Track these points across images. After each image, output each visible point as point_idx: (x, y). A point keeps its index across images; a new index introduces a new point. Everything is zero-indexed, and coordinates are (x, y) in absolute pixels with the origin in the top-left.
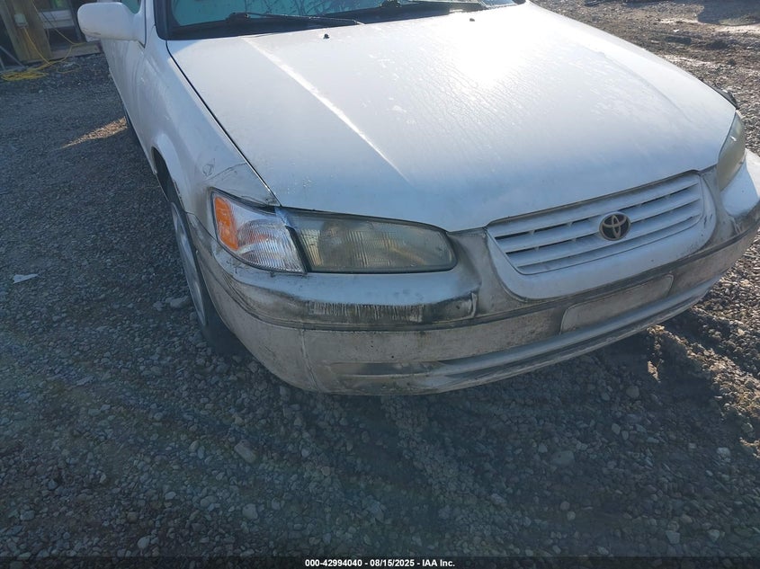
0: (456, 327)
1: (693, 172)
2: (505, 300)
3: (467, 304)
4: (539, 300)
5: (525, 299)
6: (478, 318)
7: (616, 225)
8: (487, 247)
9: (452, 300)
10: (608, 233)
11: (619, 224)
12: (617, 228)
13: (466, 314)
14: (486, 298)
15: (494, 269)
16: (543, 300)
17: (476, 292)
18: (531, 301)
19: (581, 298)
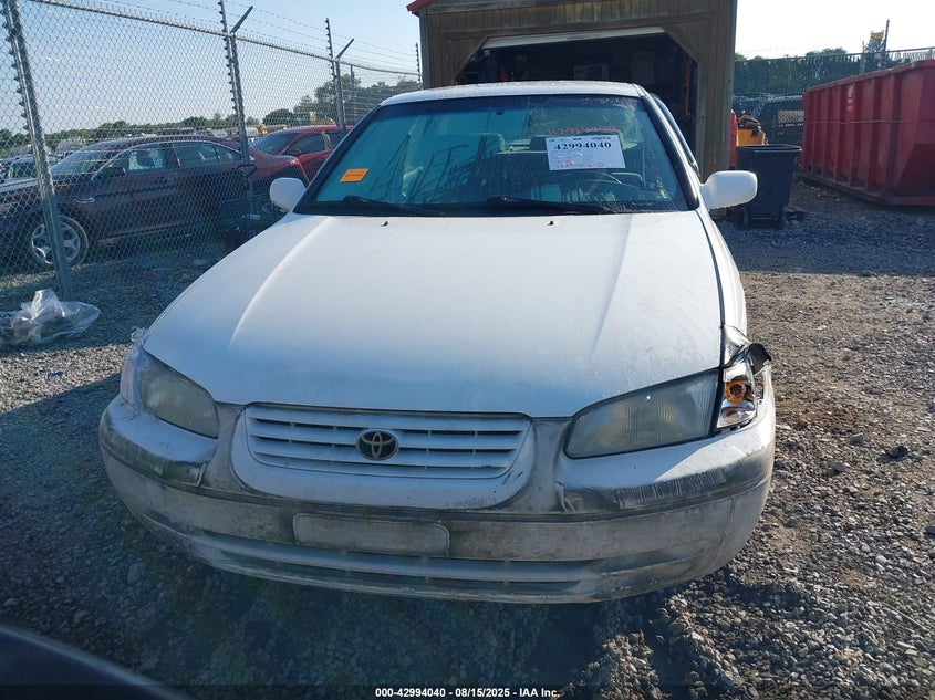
0: (187, 491)
1: (523, 417)
2: (228, 479)
3: (195, 472)
4: (261, 493)
5: (246, 485)
6: (201, 490)
7: (376, 443)
8: (236, 423)
9: (187, 463)
10: (365, 449)
11: (381, 443)
12: (376, 448)
13: (192, 480)
14: (213, 471)
15: (230, 447)
16: (265, 494)
17: (207, 463)
18: (253, 491)
19: (314, 508)
